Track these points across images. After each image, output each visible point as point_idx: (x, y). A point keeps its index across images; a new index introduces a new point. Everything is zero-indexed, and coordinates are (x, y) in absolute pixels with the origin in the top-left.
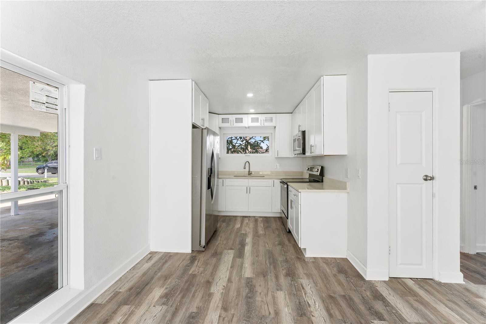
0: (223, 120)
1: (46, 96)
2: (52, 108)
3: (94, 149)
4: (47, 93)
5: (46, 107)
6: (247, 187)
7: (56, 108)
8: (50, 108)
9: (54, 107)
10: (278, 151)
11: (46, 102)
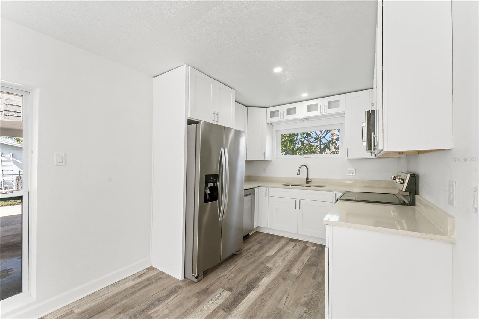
0: (273, 114)
1: (4, 104)
2: (12, 116)
3: (55, 154)
4: (6, 101)
5: (4, 115)
6: (296, 201)
7: (18, 115)
8: (10, 115)
9: (16, 114)
10: (348, 149)
11: (4, 110)
